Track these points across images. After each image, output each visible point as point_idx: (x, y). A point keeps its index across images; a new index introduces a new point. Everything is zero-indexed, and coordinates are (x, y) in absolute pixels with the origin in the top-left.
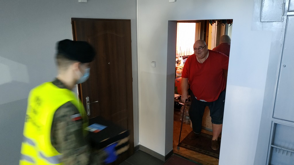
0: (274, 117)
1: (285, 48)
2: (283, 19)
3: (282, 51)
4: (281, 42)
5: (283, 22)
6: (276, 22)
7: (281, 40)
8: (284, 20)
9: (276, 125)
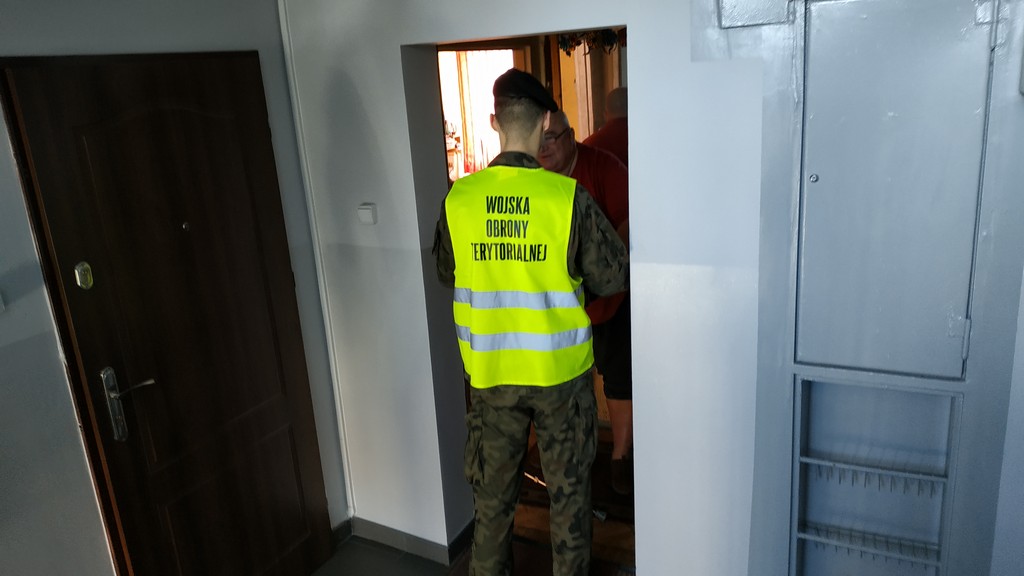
0: (798, 359)
1: (810, 116)
2: (794, 13)
3: (799, 126)
4: (796, 96)
5: (793, 22)
6: (769, 24)
7: (794, 86)
8: (795, 17)
9: (808, 386)
